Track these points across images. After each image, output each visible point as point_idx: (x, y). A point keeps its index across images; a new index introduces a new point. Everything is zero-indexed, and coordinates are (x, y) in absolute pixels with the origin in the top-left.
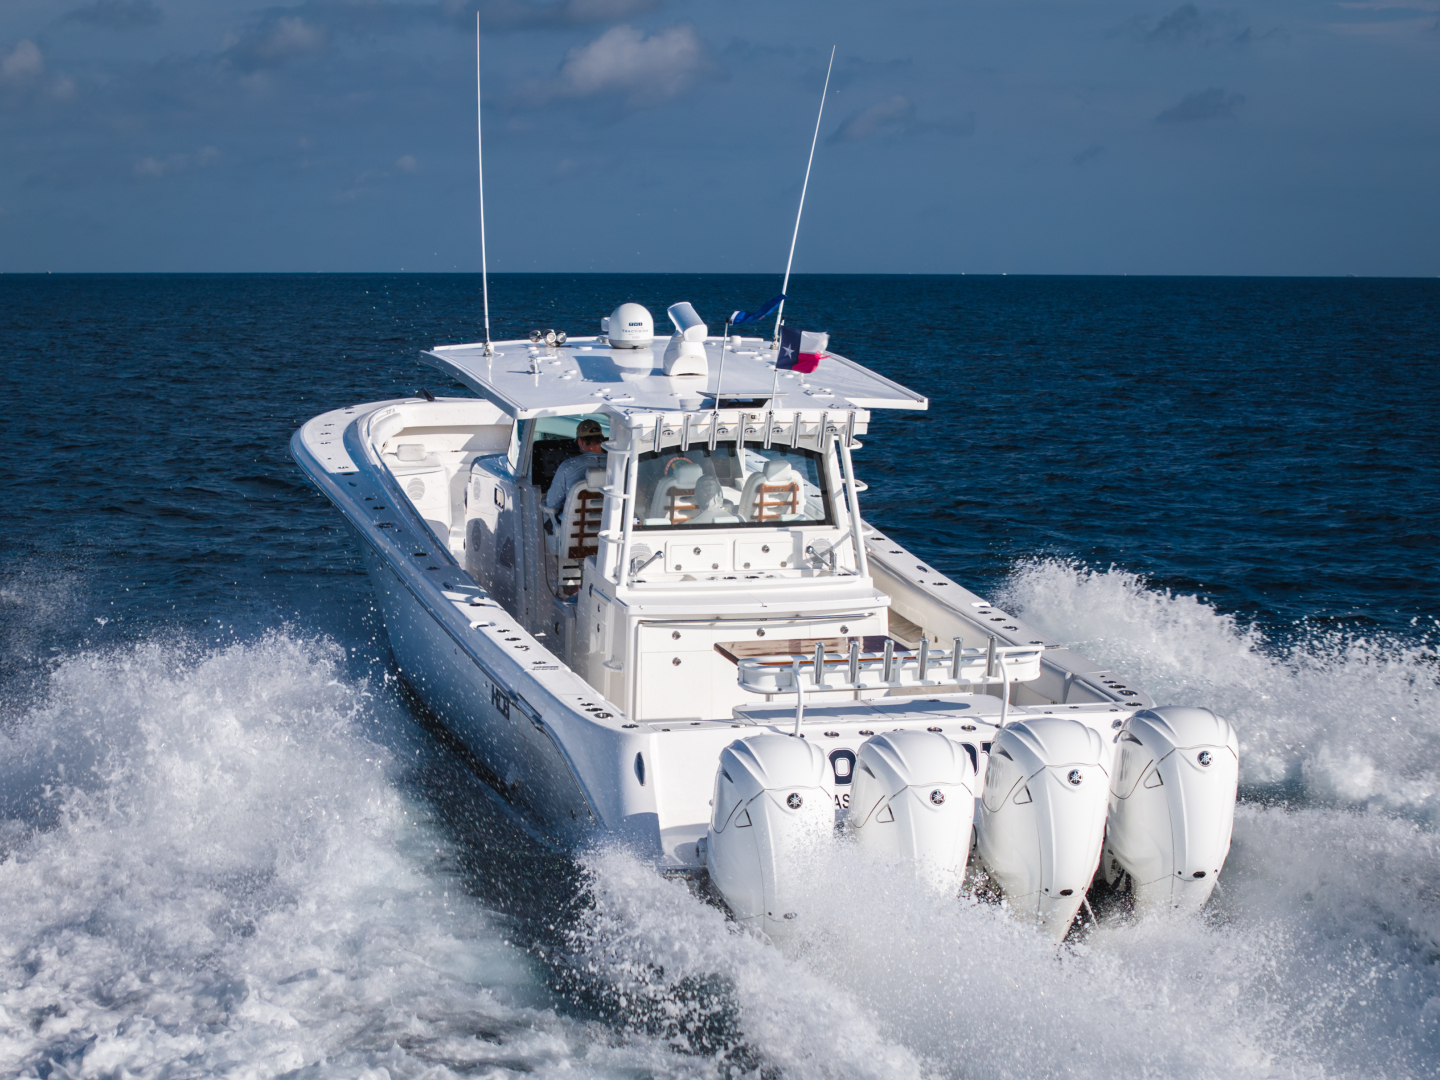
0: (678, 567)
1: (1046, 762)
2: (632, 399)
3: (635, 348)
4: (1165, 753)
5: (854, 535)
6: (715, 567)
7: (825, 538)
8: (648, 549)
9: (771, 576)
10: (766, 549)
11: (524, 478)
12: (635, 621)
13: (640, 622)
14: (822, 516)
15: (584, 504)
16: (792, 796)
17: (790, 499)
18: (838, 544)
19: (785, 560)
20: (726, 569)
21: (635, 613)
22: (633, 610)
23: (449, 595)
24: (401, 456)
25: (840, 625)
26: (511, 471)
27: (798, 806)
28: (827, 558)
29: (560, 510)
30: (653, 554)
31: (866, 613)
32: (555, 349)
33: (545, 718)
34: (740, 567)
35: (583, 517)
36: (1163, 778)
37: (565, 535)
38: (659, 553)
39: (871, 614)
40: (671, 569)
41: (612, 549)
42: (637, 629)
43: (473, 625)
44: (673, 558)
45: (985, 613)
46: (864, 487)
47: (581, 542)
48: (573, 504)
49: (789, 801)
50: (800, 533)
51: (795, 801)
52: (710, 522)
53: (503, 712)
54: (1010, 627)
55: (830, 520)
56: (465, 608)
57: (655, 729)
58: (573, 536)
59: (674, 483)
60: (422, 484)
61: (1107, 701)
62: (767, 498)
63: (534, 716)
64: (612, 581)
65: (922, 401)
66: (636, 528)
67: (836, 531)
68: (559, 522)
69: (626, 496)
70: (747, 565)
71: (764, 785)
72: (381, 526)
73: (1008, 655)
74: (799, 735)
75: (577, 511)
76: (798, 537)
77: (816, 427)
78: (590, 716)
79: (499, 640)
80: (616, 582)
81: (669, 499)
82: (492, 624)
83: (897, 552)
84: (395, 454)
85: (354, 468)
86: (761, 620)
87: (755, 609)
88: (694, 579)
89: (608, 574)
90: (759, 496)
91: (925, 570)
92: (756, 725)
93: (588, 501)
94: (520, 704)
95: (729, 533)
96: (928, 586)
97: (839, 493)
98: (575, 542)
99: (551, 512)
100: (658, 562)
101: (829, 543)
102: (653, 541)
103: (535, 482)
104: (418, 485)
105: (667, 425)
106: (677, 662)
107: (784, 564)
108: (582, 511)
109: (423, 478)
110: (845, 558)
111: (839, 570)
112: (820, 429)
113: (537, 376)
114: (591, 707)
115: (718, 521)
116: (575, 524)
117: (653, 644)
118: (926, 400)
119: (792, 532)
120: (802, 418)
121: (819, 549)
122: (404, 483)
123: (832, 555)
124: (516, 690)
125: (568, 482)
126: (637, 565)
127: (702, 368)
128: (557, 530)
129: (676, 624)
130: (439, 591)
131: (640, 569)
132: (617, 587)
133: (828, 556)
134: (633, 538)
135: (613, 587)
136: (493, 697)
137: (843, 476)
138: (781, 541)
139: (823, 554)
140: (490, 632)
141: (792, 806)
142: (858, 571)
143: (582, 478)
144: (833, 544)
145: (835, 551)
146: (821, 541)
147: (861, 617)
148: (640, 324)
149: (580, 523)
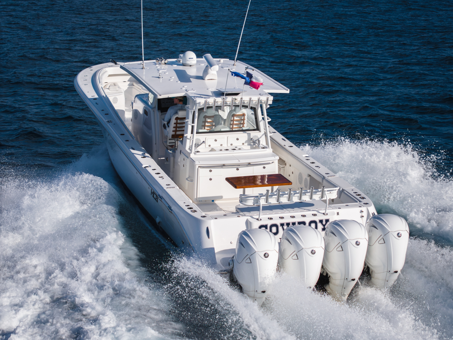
0: (210, 146)
1: (348, 238)
2: (195, 91)
3: (191, 66)
4: (386, 233)
5: (266, 134)
6: (221, 145)
7: (256, 135)
8: (200, 140)
9: (240, 149)
10: (238, 139)
11: (155, 107)
12: (197, 167)
13: (199, 167)
14: (256, 128)
15: (177, 121)
16: (265, 254)
17: (243, 118)
18: (261, 137)
19: (244, 142)
20: (225, 146)
21: (197, 164)
22: (197, 163)
23: (133, 151)
24: (110, 90)
25: (263, 166)
26: (150, 104)
27: (267, 257)
28: (257, 142)
29: (169, 122)
30: (202, 142)
31: (271, 162)
32: (164, 65)
33: (172, 208)
34: (229, 145)
35: (177, 125)
36: (385, 240)
37: (170, 131)
38: (204, 142)
39: (273, 162)
40: (207, 146)
41: (188, 141)
42: (198, 169)
43: (144, 166)
44: (208, 143)
45: (308, 160)
46: (270, 120)
47: (176, 133)
48: (173, 121)
49: (264, 255)
50: (250, 133)
51: (266, 255)
52: (219, 130)
53: (155, 199)
54: (317, 167)
55: (258, 129)
56: (139, 158)
57: (212, 218)
58: (173, 131)
59: (206, 114)
60: (117, 98)
61: (357, 202)
62: (236, 118)
63: (168, 207)
64: (189, 151)
65: (287, 90)
66: (197, 133)
67: (260, 133)
68: (169, 126)
69: (193, 124)
70: (231, 145)
71: (256, 250)
72: (108, 122)
73: (328, 191)
74: (260, 219)
75: (175, 123)
76: (249, 135)
77: (256, 102)
78: (189, 211)
79: (153, 173)
80: (190, 152)
81: (204, 119)
82: (150, 166)
83: (274, 132)
84: (108, 89)
85: (96, 96)
86: (238, 165)
87: (236, 162)
88: (215, 151)
89: (187, 148)
90: (233, 118)
91: (285, 140)
92: (245, 215)
93: (178, 120)
94: (163, 200)
95: (226, 134)
96: (287, 147)
97: (261, 121)
98: (174, 133)
99: (166, 123)
100: (203, 144)
101: (258, 137)
102: (202, 137)
103: (158, 109)
104: (116, 100)
105: (209, 102)
106: (211, 179)
107: (243, 144)
108: (176, 123)
109: (117, 97)
110: (263, 142)
111: (261, 146)
112: (257, 102)
113: (161, 79)
114: (189, 207)
115: (222, 130)
116: (174, 127)
117: (203, 174)
118: (289, 90)
119: (247, 133)
120: (252, 99)
121: (255, 139)
122: (111, 99)
123: (259, 141)
124: (161, 195)
125: (172, 114)
126: (197, 145)
127: (216, 77)
128: (168, 129)
129: (211, 167)
130: (129, 149)
131: (197, 147)
132: (191, 154)
133: (258, 141)
134: (196, 136)
135: (190, 154)
136: (152, 193)
137: (263, 115)
138: (243, 137)
139: (256, 141)
140: (149, 169)
141: (266, 257)
142: (267, 146)
143: (176, 113)
144: (259, 137)
145: (260, 140)
146: (255, 136)
147: (269, 163)
148: (192, 58)
149: (176, 127)
